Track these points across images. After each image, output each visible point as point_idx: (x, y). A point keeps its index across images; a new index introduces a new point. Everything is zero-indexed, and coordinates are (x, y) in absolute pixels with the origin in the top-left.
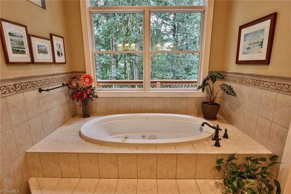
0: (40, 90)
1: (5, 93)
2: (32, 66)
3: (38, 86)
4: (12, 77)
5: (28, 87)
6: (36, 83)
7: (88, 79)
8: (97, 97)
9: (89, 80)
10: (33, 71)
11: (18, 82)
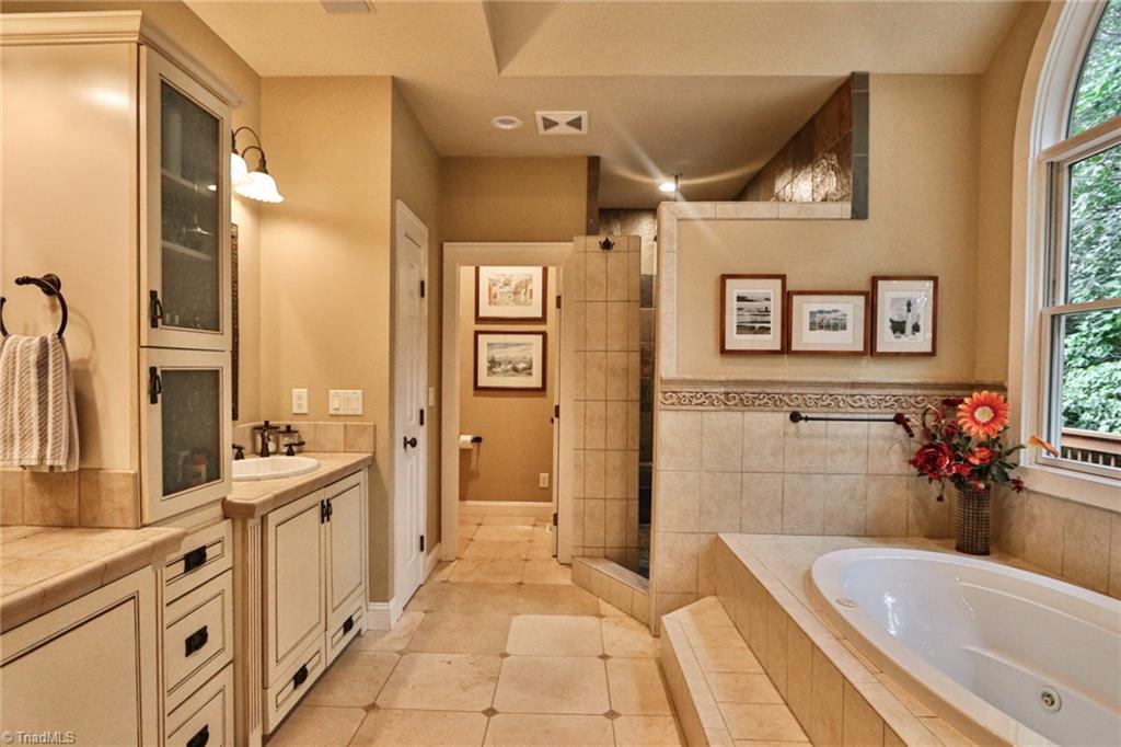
0: (795, 417)
1: (701, 404)
2: (785, 360)
3: (789, 405)
4: (723, 378)
5: (757, 402)
6: (786, 399)
7: (988, 409)
8: (1018, 485)
9: (992, 415)
10: (785, 370)
11: (735, 390)
